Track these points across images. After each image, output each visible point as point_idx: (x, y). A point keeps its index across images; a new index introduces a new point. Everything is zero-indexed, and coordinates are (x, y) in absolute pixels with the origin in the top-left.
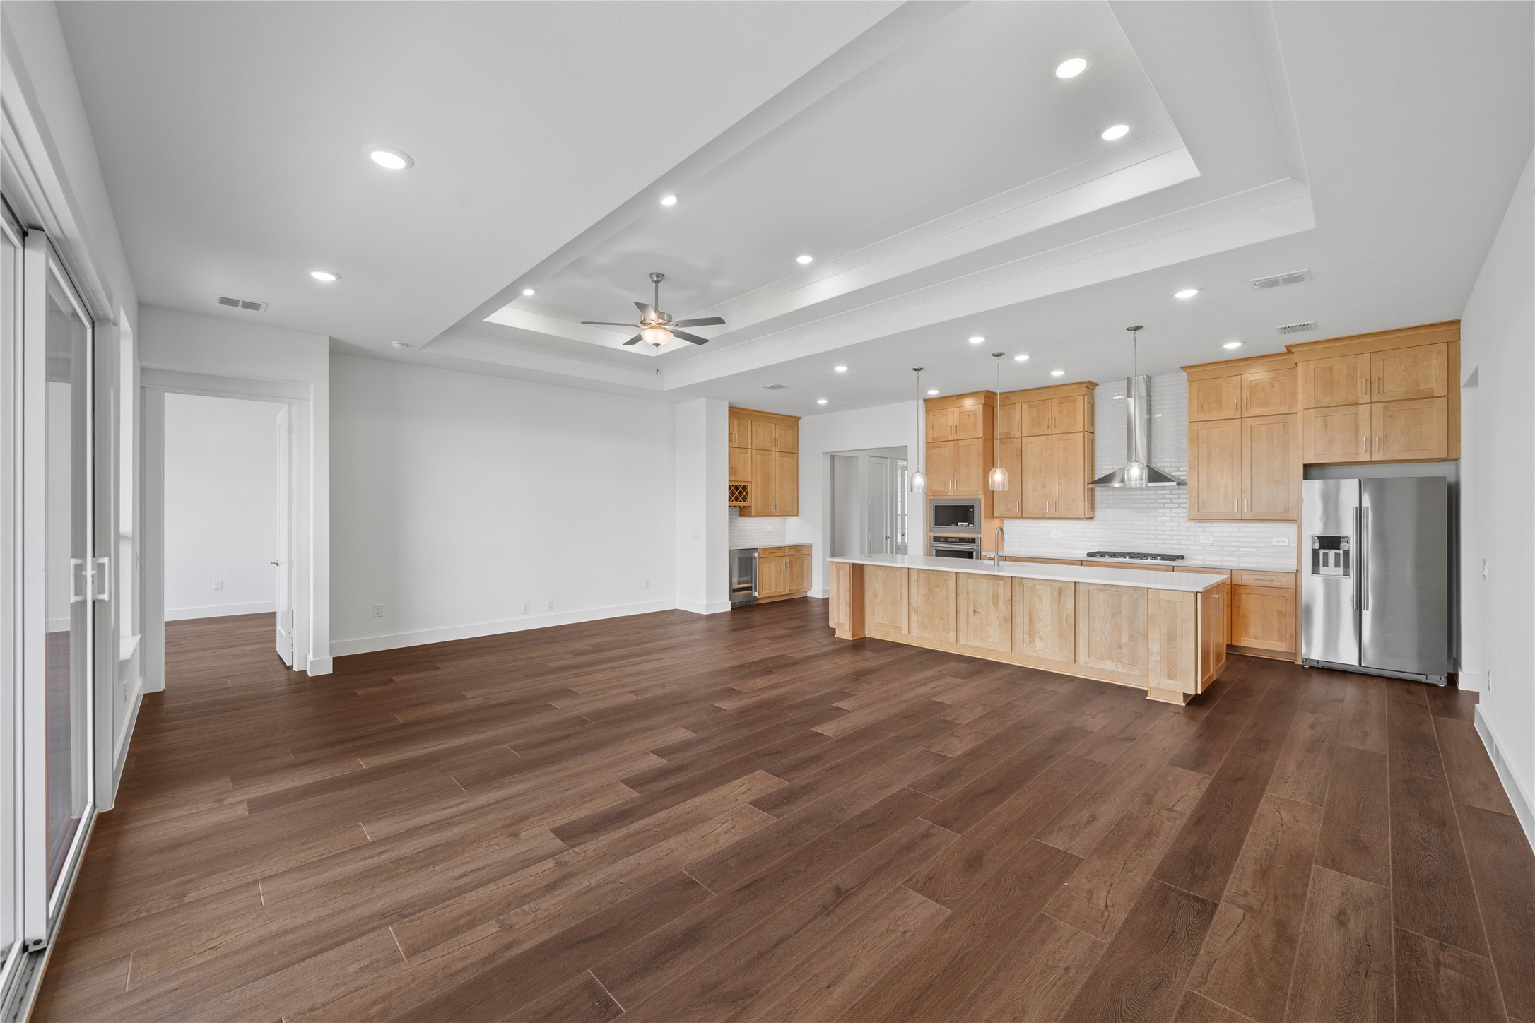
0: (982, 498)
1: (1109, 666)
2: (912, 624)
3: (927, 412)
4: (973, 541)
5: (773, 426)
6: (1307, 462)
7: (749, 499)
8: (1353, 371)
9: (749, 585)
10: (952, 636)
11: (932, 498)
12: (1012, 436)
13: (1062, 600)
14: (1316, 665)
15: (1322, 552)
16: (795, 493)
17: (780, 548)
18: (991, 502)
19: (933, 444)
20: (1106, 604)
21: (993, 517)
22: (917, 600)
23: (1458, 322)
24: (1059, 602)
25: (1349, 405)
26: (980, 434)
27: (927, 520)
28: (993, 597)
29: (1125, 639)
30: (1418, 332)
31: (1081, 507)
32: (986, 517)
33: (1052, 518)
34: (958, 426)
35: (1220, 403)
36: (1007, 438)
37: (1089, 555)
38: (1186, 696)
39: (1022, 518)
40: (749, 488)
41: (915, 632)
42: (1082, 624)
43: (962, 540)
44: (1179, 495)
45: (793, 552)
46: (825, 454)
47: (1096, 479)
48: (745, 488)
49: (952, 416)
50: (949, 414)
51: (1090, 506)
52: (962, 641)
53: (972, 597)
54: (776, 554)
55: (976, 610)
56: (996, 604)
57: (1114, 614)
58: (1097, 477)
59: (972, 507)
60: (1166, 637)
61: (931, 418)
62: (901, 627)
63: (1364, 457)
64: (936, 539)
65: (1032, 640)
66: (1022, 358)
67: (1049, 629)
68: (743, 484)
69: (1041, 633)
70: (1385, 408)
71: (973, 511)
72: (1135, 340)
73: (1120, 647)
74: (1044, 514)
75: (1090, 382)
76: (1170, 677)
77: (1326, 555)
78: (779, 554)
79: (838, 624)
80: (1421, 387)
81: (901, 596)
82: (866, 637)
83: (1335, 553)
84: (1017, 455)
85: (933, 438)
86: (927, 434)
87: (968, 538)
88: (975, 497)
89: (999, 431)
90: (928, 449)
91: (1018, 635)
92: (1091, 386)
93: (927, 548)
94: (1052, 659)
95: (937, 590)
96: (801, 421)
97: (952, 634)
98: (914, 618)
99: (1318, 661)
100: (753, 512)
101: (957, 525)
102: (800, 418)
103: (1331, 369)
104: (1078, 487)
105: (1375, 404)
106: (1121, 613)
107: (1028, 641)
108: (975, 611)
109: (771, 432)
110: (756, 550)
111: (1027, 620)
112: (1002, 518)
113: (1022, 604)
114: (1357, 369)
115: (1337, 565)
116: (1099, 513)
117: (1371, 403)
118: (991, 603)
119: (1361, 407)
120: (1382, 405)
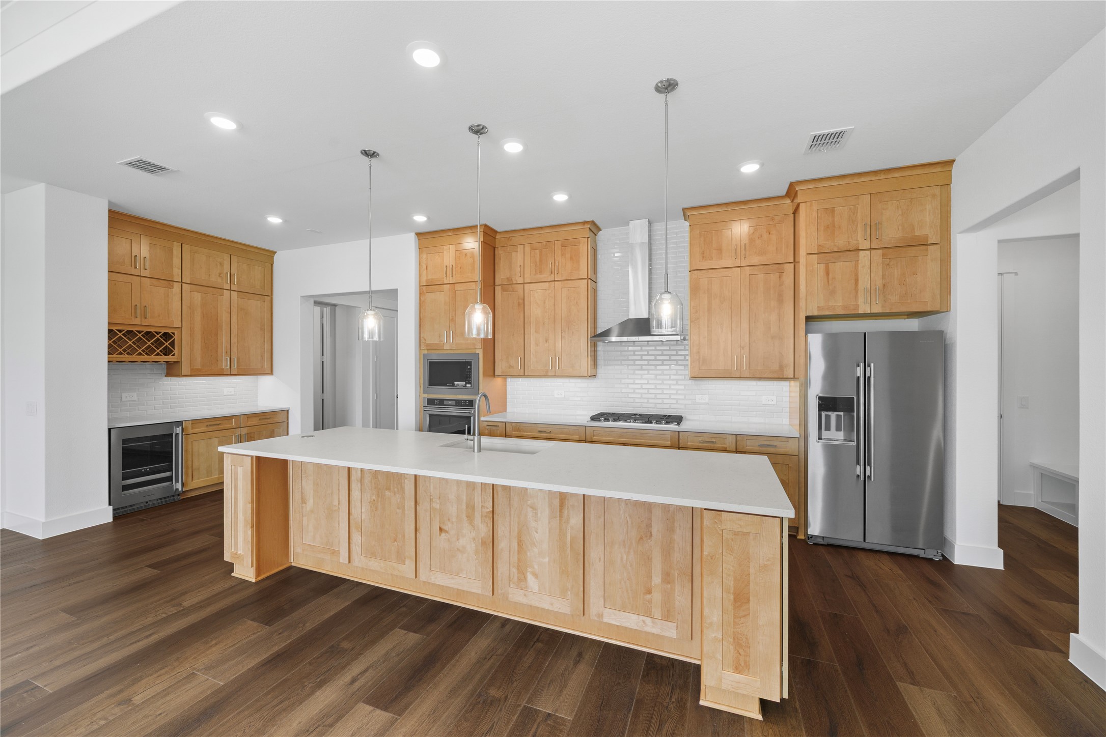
0: (480, 352)
1: (631, 621)
2: (353, 547)
3: (421, 248)
4: (471, 403)
5: (226, 257)
6: (810, 314)
7: (176, 351)
8: (854, 214)
9: (167, 474)
10: (407, 569)
11: (426, 352)
12: (515, 282)
13: (565, 513)
14: (820, 541)
15: (823, 414)
16: (267, 346)
17: (230, 418)
18: (492, 359)
19: (426, 287)
20: (630, 522)
21: (494, 375)
22: (361, 511)
23: (951, 162)
24: (561, 516)
25: (849, 251)
26: (478, 276)
27: (420, 379)
28: (467, 507)
29: (657, 580)
30: (915, 172)
31: (584, 363)
32: (485, 375)
33: (555, 376)
34: (454, 266)
35: (720, 250)
36: (509, 285)
37: (593, 418)
38: (765, 705)
39: (524, 376)
40: (176, 337)
41: (359, 560)
42: (595, 553)
43: (459, 403)
44: (677, 351)
45: (255, 421)
46: (306, 298)
47: (598, 333)
48: (167, 336)
49: (448, 256)
50: (445, 253)
51: (593, 363)
52: (423, 576)
53: (438, 506)
54: (221, 427)
55: (444, 527)
56: (470, 518)
57: (641, 538)
58: (599, 331)
59: (470, 363)
60: (732, 597)
61: (424, 256)
62: (339, 552)
63: (864, 309)
64: (431, 402)
65: (522, 579)
66: (513, 147)
67: (547, 560)
68: (163, 331)
69: (536, 567)
70: (883, 255)
71: (471, 369)
72: (667, 105)
73: (649, 592)
74: (547, 372)
75: (593, 223)
76: (738, 669)
77: (828, 417)
78: (228, 426)
79: (235, 555)
80: (917, 234)
81: (339, 504)
82: (291, 567)
83: (837, 415)
84: (519, 304)
85: (426, 281)
86: (420, 276)
87: (466, 401)
88: (473, 351)
89: (501, 276)
90: (421, 294)
91: (502, 569)
92: (594, 228)
93: (420, 412)
94: (550, 608)
95: (387, 493)
96: (276, 257)
97: (409, 565)
98: (357, 538)
99: (823, 537)
100: (185, 369)
101: (453, 385)
102: (275, 252)
103: (832, 210)
104: (582, 343)
105: (875, 251)
106: (651, 535)
107: (516, 579)
108: (441, 529)
109: (221, 264)
110: (179, 423)
111: (515, 545)
112: (505, 376)
113: (508, 519)
114: (857, 211)
115: (838, 429)
116: (601, 370)
117: (870, 249)
118: (464, 517)
119: (861, 253)
120: (880, 251)
